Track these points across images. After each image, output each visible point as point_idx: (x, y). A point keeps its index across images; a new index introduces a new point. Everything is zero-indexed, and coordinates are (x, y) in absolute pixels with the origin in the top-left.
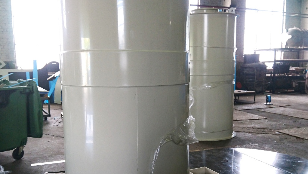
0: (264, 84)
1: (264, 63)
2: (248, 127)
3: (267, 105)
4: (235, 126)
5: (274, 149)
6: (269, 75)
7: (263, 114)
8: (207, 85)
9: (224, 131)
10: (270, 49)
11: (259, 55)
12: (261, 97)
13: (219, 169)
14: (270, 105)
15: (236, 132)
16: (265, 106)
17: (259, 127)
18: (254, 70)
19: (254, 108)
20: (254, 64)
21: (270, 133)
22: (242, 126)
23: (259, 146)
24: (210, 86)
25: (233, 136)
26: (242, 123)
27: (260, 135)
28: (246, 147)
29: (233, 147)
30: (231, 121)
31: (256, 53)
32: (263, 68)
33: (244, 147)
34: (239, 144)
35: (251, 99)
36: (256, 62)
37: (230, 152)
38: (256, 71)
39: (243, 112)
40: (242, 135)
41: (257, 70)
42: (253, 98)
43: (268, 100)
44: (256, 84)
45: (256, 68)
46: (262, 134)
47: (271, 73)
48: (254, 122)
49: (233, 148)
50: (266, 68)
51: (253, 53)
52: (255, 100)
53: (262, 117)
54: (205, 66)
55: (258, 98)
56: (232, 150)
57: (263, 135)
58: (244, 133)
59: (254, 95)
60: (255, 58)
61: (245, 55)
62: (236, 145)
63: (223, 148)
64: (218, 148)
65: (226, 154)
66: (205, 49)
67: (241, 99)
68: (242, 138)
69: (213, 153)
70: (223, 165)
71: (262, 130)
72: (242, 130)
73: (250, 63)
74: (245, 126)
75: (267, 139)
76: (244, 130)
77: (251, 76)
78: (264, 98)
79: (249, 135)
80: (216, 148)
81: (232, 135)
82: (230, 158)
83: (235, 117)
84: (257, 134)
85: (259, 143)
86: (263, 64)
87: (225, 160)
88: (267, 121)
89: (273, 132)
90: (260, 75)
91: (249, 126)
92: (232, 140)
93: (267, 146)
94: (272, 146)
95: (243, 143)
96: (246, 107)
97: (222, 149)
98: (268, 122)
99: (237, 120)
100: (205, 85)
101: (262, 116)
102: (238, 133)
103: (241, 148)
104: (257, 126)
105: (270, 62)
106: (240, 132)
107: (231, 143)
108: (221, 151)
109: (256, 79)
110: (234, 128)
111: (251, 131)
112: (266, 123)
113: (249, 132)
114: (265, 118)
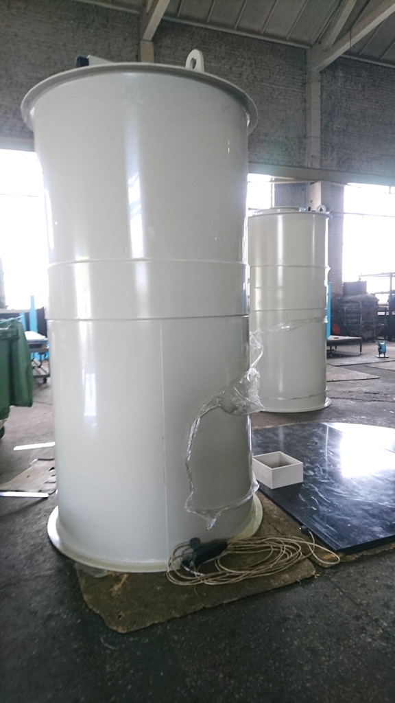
0: (374, 326)
1: (374, 295)
2: (350, 392)
3: (379, 357)
4: (330, 389)
5: (391, 423)
6: (383, 313)
7: (374, 371)
8: (284, 325)
9: (312, 396)
10: (383, 274)
11: (365, 282)
12: (370, 347)
13: (302, 456)
14: (385, 357)
15: (331, 398)
16: (378, 360)
17: (368, 391)
18: (359, 305)
19: (360, 363)
20: (359, 296)
21: (384, 399)
22: (341, 389)
23: (368, 420)
24: (288, 327)
25: (326, 405)
26: (340, 385)
27: (369, 403)
28: (346, 422)
29: (327, 422)
30: (324, 382)
31: (362, 280)
32: (372, 302)
33: (344, 422)
34: (335, 418)
35: (354, 349)
36: (361, 294)
37: (321, 429)
38: (361, 307)
39: (342, 368)
40: (340, 404)
41: (364, 305)
42: (359, 347)
43: (381, 350)
44: (363, 326)
45: (363, 302)
46: (372, 401)
47: (385, 310)
48: (359, 383)
49: (325, 424)
50: (377, 302)
51: (355, 280)
52: (361, 351)
53: (373, 377)
54: (280, 294)
55: (366, 348)
56: (325, 427)
57: (374, 402)
58: (343, 400)
59: (360, 343)
60: (360, 287)
61: (345, 284)
62: (331, 419)
63: (309, 422)
64: (302, 423)
65: (315, 432)
66: (280, 269)
67: (340, 349)
68: (340, 408)
69: (293, 430)
70: (310, 450)
71: (373, 396)
72: (341, 396)
73: (353, 295)
74: (345, 389)
75: (380, 408)
76: (344, 395)
77: (355, 315)
78: (376, 347)
79: (352, 402)
80: (299, 423)
81: (324, 402)
82: (322, 438)
83: (330, 376)
84: (365, 401)
85: (367, 414)
86: (372, 296)
87: (313, 442)
88: (379, 381)
89: (389, 397)
90: (369, 313)
91: (351, 389)
92: (325, 411)
93: (379, 420)
94: (389, 420)
95: (341, 415)
96: (347, 361)
97: (309, 425)
98: (382, 384)
99: (333, 381)
100: (281, 324)
101: (372, 374)
102: (333, 400)
103: (339, 422)
104: (365, 389)
105: (382, 293)
106: (337, 398)
107: (324, 415)
108: (307, 428)
109: (363, 319)
110: (327, 393)
111: (354, 397)
112: (379, 385)
113: (352, 399)
114: (377, 377)
